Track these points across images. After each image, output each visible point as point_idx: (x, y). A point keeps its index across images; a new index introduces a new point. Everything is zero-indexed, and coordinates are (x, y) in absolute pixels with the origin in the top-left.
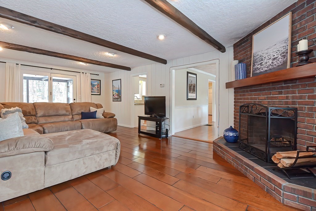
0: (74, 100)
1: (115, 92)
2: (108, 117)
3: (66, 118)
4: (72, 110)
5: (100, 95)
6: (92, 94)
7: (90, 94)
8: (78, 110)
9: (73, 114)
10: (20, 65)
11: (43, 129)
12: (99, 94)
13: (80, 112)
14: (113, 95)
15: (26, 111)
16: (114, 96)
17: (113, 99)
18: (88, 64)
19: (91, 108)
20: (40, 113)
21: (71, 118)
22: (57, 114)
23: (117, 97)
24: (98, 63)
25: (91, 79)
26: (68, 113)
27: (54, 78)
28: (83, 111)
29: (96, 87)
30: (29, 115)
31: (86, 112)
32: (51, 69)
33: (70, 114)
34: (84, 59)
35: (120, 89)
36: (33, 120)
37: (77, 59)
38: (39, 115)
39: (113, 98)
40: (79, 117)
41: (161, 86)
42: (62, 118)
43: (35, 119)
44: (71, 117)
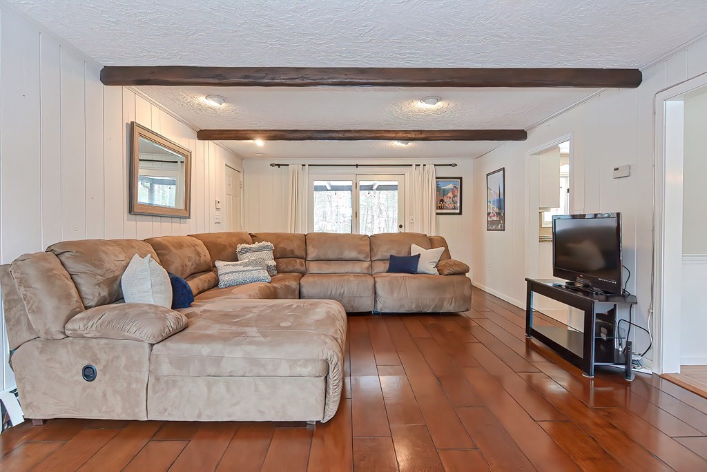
0: (401, 226)
1: (491, 205)
2: (446, 273)
3: (358, 268)
4: (371, 250)
5: (460, 213)
6: (438, 214)
7: (434, 214)
8: (385, 252)
9: (374, 259)
10: (307, 166)
11: (298, 287)
12: (458, 211)
13: (388, 255)
14: (489, 214)
15: (286, 249)
16: (491, 217)
17: (488, 224)
18: (411, 144)
19: (414, 246)
20: (312, 253)
21: (368, 268)
22: (341, 257)
23: (495, 218)
24: (423, 136)
25: (437, 178)
26: (361, 257)
27: (362, 183)
28: (394, 253)
29: (450, 195)
30: (291, 256)
31: (402, 255)
32: (357, 166)
33: (366, 257)
34: (389, 131)
35: (502, 197)
36: (298, 266)
37: (373, 135)
38: (309, 258)
39: (488, 221)
40: (382, 267)
41: (618, 174)
42: (348, 268)
43: (301, 265)
44: (366, 264)
